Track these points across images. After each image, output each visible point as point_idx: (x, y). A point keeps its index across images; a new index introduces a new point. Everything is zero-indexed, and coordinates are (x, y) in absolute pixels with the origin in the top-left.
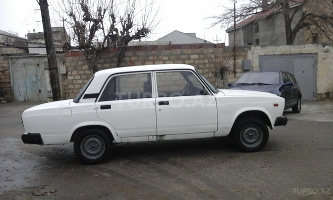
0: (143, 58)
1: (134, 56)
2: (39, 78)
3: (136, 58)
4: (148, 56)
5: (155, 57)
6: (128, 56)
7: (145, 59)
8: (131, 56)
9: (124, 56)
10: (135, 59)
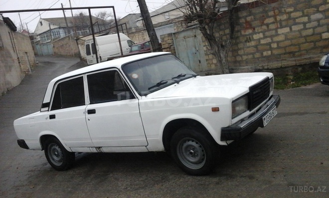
0: (261, 15)
1: (250, 15)
2: (197, 49)
3: (252, 17)
4: (266, 12)
5: (276, 11)
6: (243, 17)
7: (263, 16)
8: (246, 16)
9: (238, 18)
10: (251, 19)
